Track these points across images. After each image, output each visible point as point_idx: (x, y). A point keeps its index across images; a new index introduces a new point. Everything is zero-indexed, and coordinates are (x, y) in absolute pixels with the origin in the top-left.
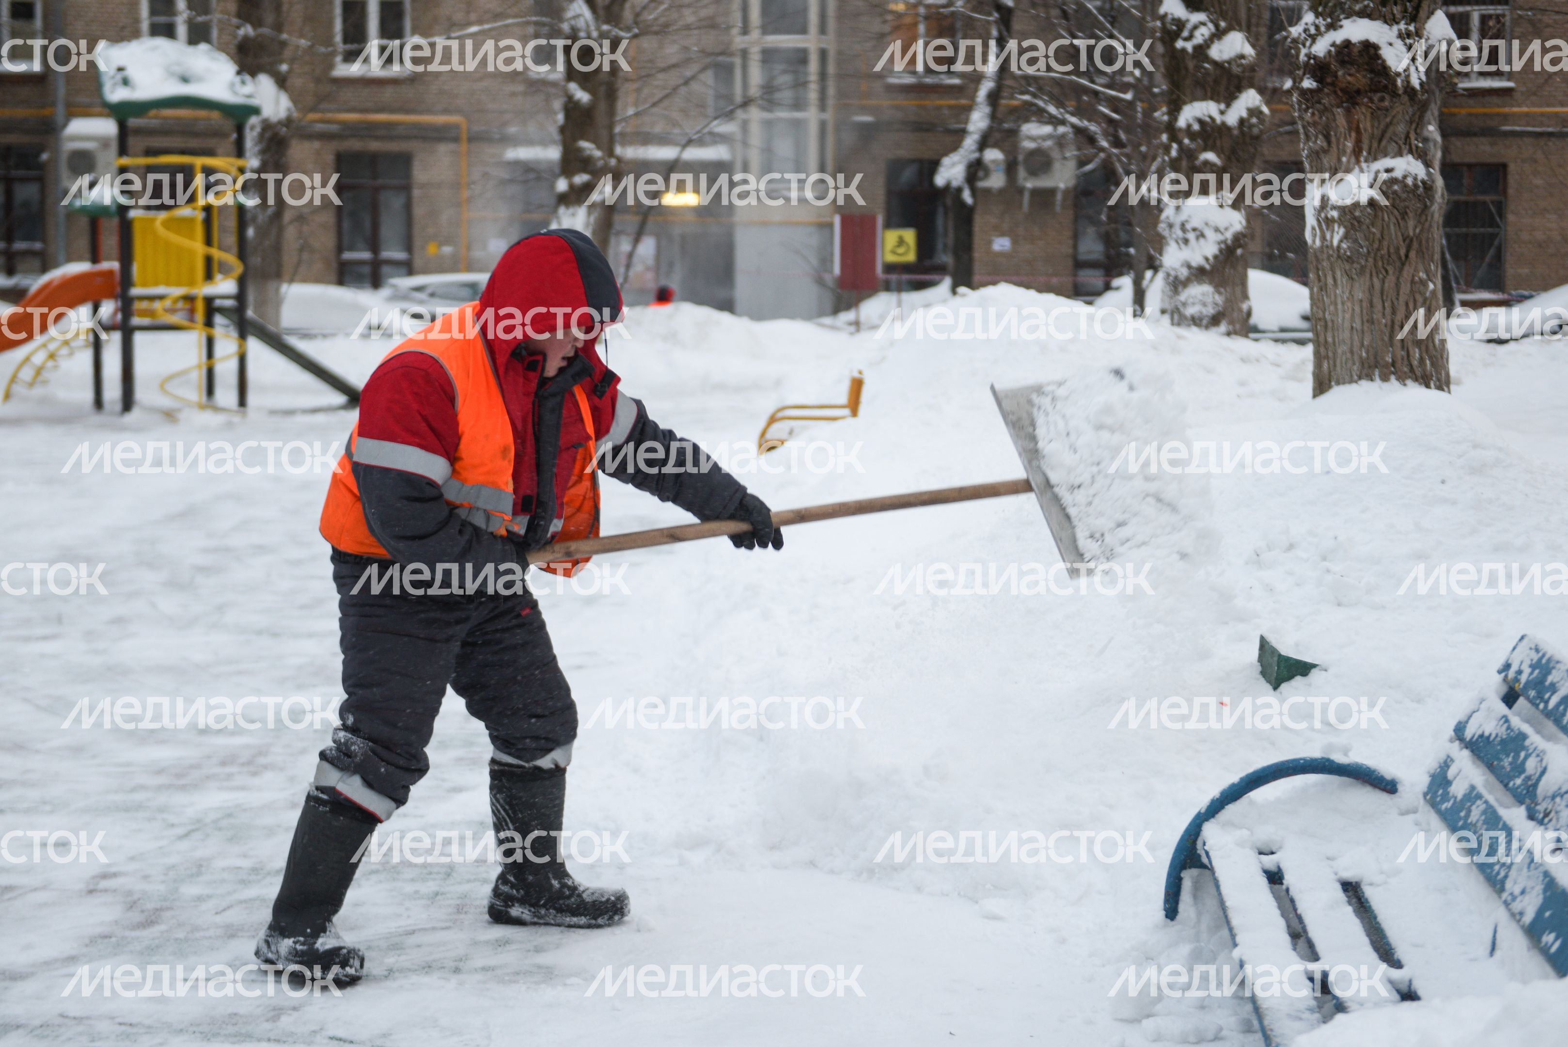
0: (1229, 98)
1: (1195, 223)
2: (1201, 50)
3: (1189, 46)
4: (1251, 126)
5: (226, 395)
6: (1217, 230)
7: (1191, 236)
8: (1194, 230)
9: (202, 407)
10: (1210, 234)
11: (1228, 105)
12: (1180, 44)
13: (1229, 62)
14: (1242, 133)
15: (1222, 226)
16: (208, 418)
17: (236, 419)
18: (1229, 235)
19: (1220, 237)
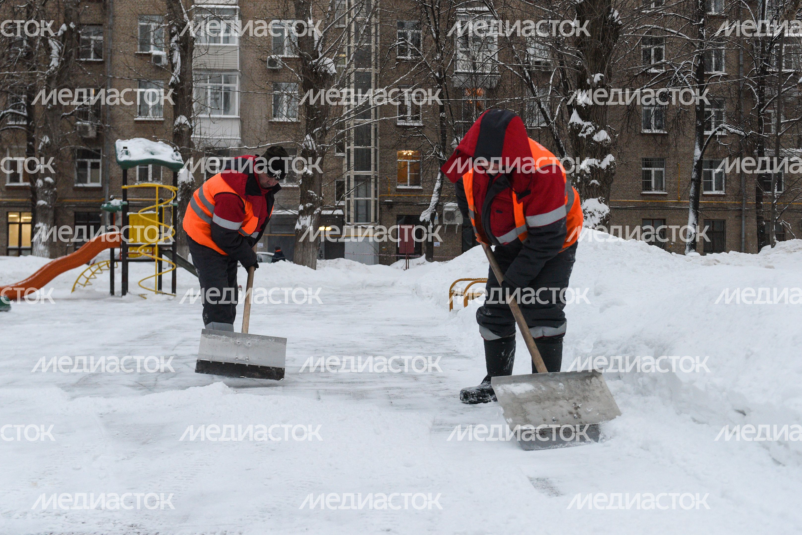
0: (602, 158)
1: (589, 210)
2: (590, 137)
3: (585, 135)
4: (611, 169)
5: (167, 287)
6: (599, 212)
7: (588, 215)
8: (590, 212)
9: (157, 293)
10: (596, 214)
11: (602, 161)
12: (580, 135)
13: (602, 142)
14: (608, 172)
15: (602, 211)
16: (160, 297)
17: (172, 297)
18: (604, 215)
19: (601, 216)
